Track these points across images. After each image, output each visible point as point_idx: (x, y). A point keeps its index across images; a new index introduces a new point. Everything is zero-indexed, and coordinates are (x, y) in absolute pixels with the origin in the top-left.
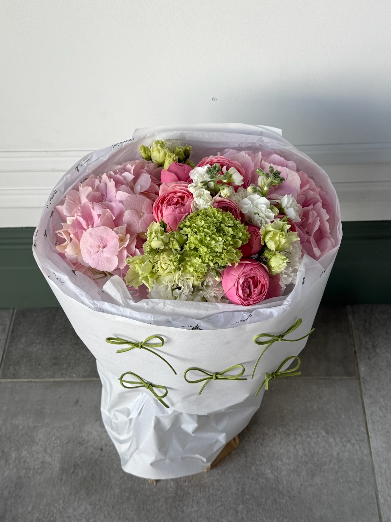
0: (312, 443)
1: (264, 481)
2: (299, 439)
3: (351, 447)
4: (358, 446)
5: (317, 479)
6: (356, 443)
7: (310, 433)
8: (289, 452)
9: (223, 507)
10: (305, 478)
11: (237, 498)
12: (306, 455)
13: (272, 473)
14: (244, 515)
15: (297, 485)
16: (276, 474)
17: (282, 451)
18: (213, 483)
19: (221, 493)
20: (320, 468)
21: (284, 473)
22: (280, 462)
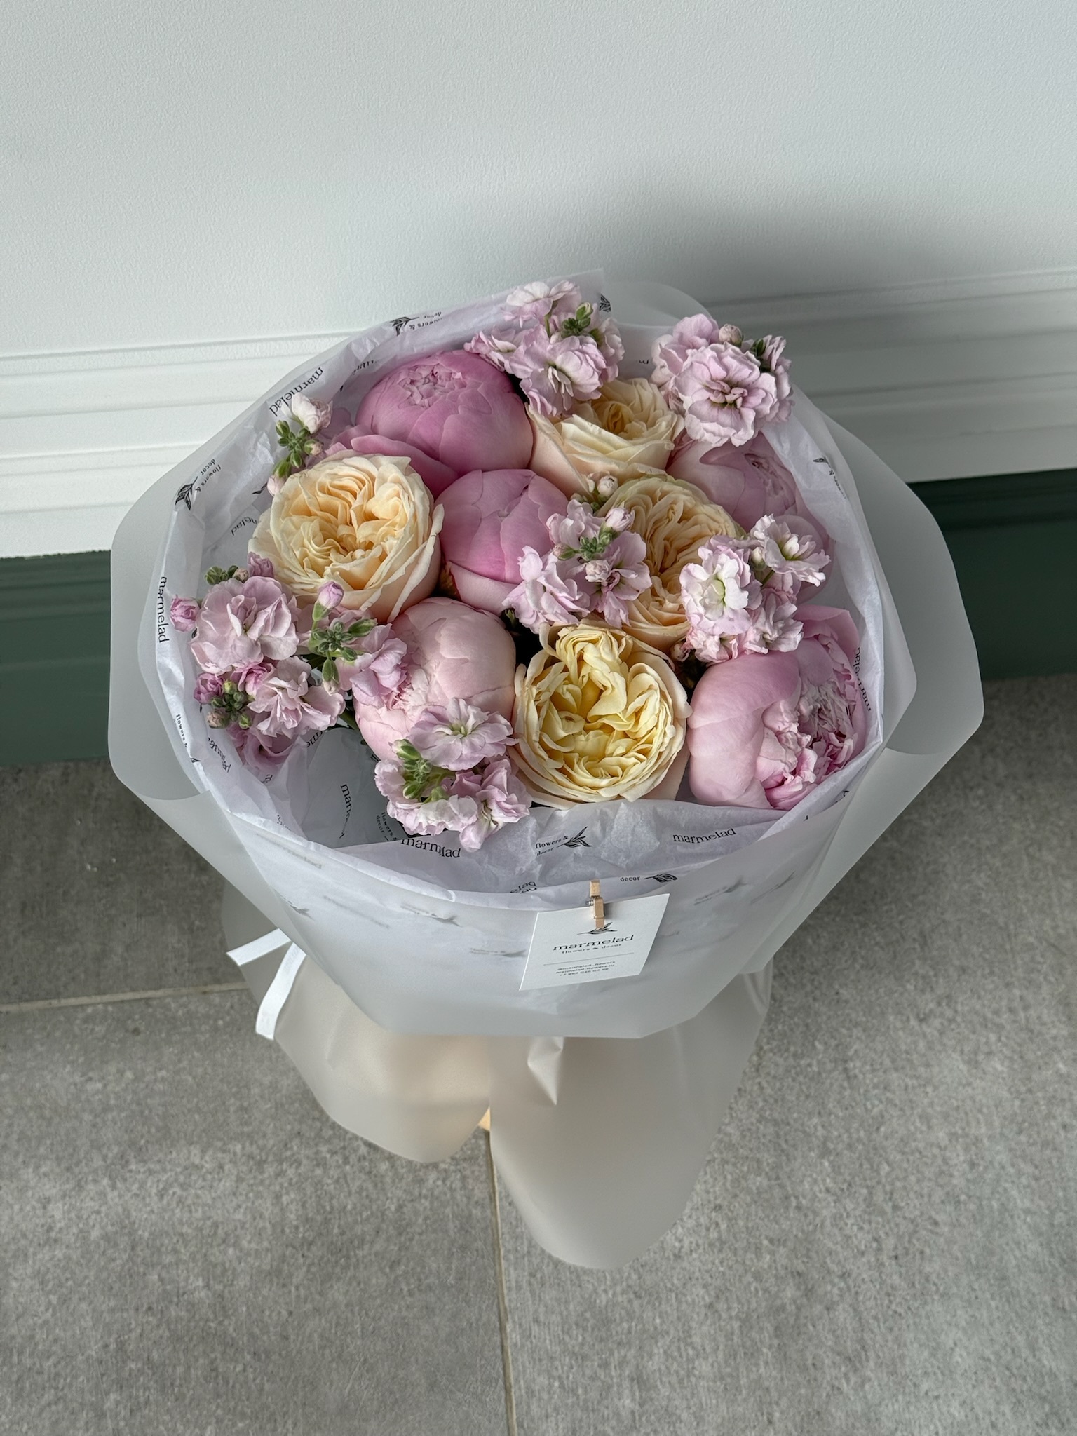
0: (329, 1181)
1: (183, 1313)
2: (291, 1172)
3: (440, 1183)
4: (459, 1176)
5: (337, 1292)
6: (452, 1168)
7: (324, 1149)
8: (261, 1216)
9: (61, 1406)
10: (302, 1292)
11: (103, 1375)
12: (307, 1220)
13: (207, 1286)
14: (122, 1424)
15: (280, 1313)
16: (219, 1287)
17: (239, 1216)
18: (32, 1337)
19: (55, 1366)
20: (348, 1257)
21: (243, 1282)
22: (231, 1251)
